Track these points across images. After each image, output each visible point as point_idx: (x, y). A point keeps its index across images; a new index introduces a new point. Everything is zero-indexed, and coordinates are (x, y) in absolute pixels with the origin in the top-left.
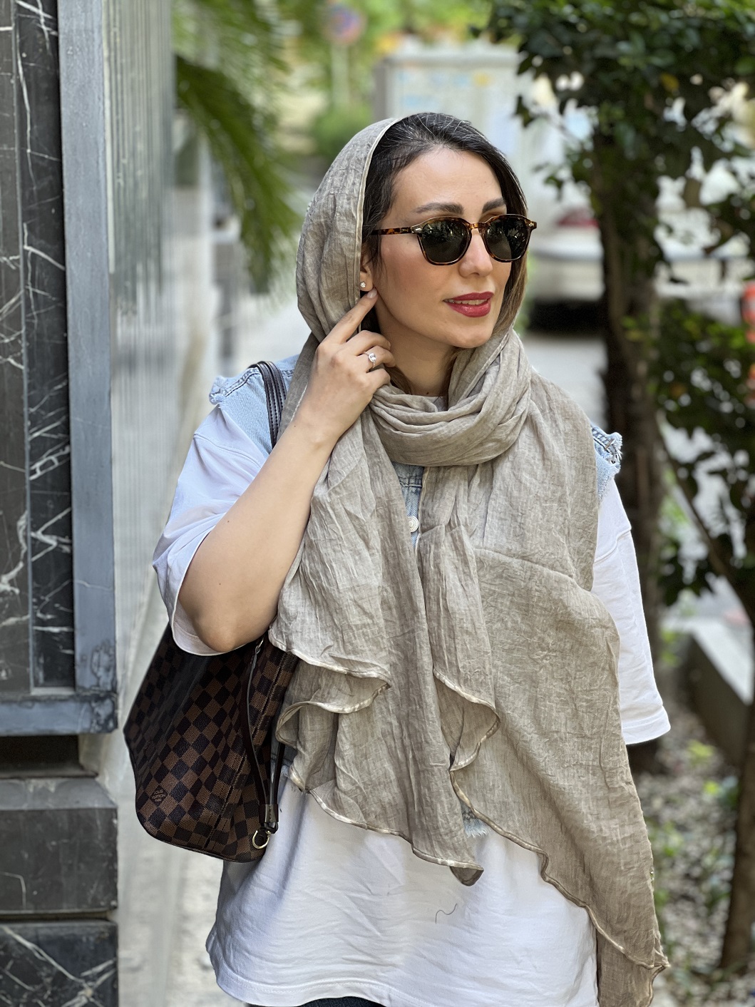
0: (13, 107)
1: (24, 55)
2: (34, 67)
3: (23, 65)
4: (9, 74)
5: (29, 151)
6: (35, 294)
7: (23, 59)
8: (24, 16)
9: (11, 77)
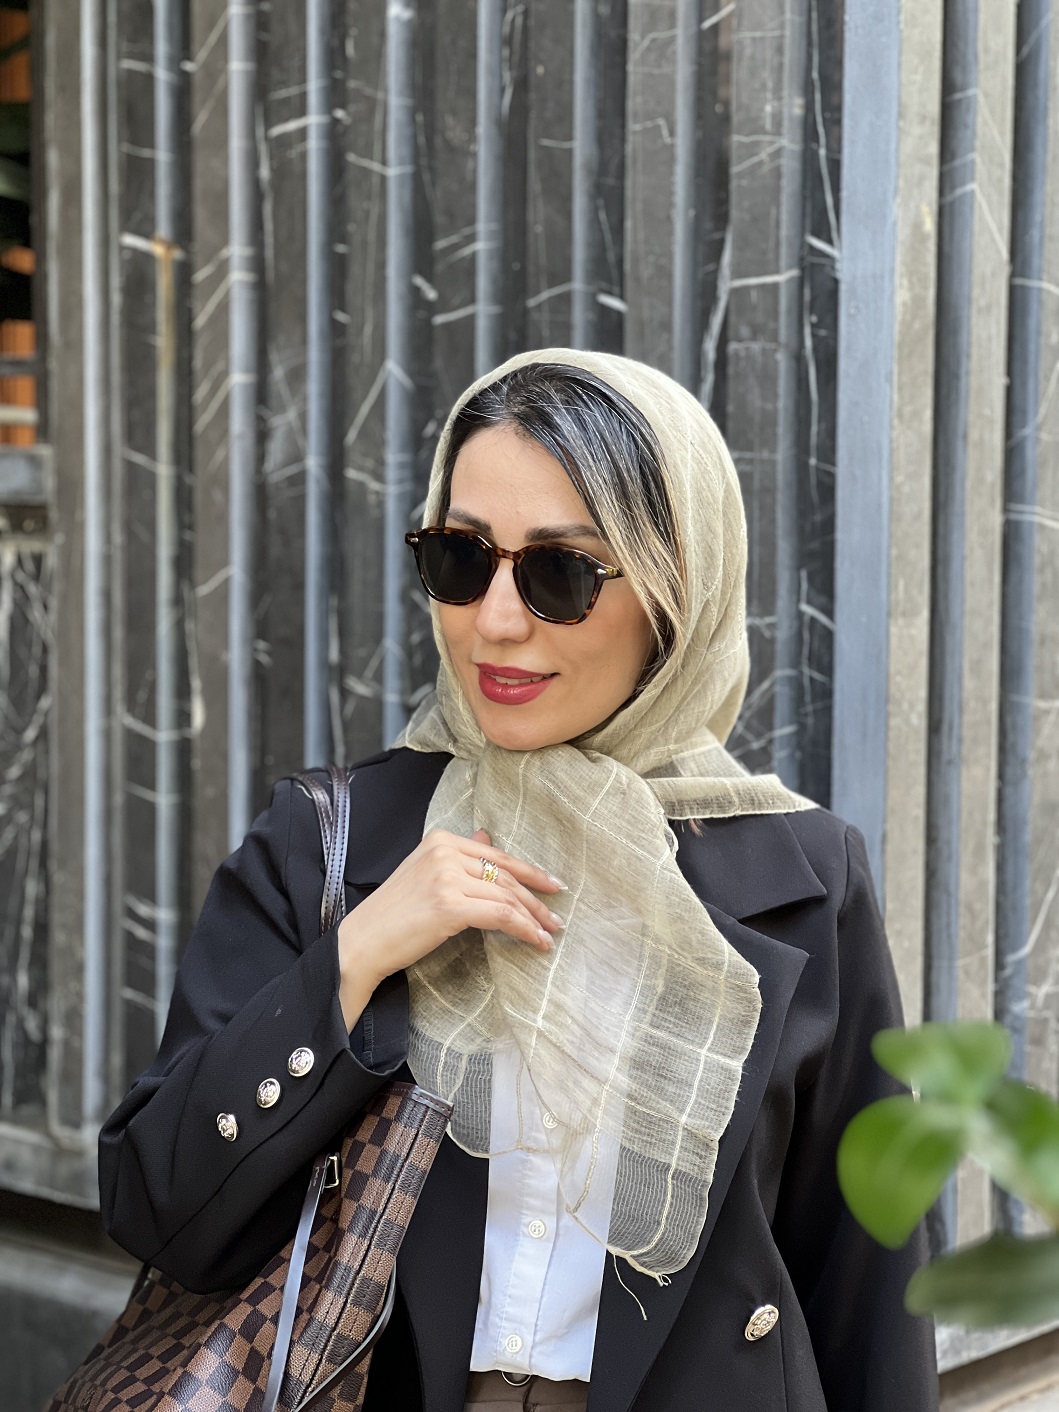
0: (776, 394)
1: (814, 319)
3: (814, 336)
5: (813, 461)
6: (812, 680)
7: (813, 326)
8: (816, 260)
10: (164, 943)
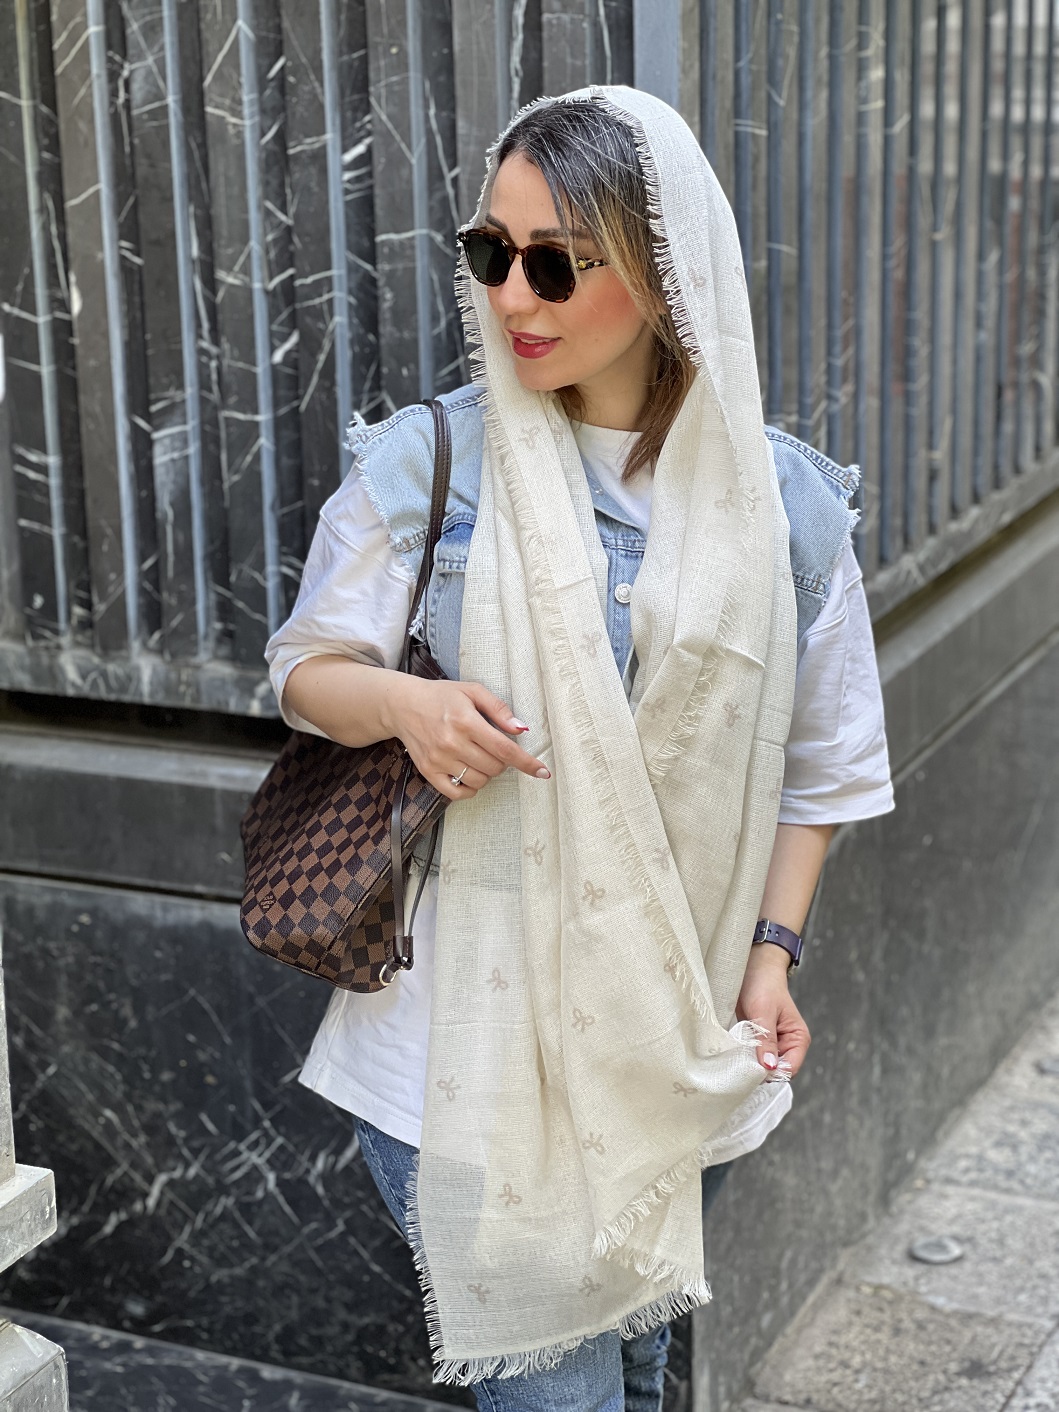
0: (584, 54)
2: (616, 8)
3: (605, 6)
4: (581, 17)
9: (582, 21)
10: (54, 482)
